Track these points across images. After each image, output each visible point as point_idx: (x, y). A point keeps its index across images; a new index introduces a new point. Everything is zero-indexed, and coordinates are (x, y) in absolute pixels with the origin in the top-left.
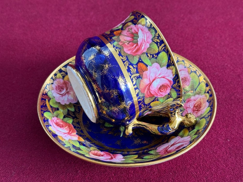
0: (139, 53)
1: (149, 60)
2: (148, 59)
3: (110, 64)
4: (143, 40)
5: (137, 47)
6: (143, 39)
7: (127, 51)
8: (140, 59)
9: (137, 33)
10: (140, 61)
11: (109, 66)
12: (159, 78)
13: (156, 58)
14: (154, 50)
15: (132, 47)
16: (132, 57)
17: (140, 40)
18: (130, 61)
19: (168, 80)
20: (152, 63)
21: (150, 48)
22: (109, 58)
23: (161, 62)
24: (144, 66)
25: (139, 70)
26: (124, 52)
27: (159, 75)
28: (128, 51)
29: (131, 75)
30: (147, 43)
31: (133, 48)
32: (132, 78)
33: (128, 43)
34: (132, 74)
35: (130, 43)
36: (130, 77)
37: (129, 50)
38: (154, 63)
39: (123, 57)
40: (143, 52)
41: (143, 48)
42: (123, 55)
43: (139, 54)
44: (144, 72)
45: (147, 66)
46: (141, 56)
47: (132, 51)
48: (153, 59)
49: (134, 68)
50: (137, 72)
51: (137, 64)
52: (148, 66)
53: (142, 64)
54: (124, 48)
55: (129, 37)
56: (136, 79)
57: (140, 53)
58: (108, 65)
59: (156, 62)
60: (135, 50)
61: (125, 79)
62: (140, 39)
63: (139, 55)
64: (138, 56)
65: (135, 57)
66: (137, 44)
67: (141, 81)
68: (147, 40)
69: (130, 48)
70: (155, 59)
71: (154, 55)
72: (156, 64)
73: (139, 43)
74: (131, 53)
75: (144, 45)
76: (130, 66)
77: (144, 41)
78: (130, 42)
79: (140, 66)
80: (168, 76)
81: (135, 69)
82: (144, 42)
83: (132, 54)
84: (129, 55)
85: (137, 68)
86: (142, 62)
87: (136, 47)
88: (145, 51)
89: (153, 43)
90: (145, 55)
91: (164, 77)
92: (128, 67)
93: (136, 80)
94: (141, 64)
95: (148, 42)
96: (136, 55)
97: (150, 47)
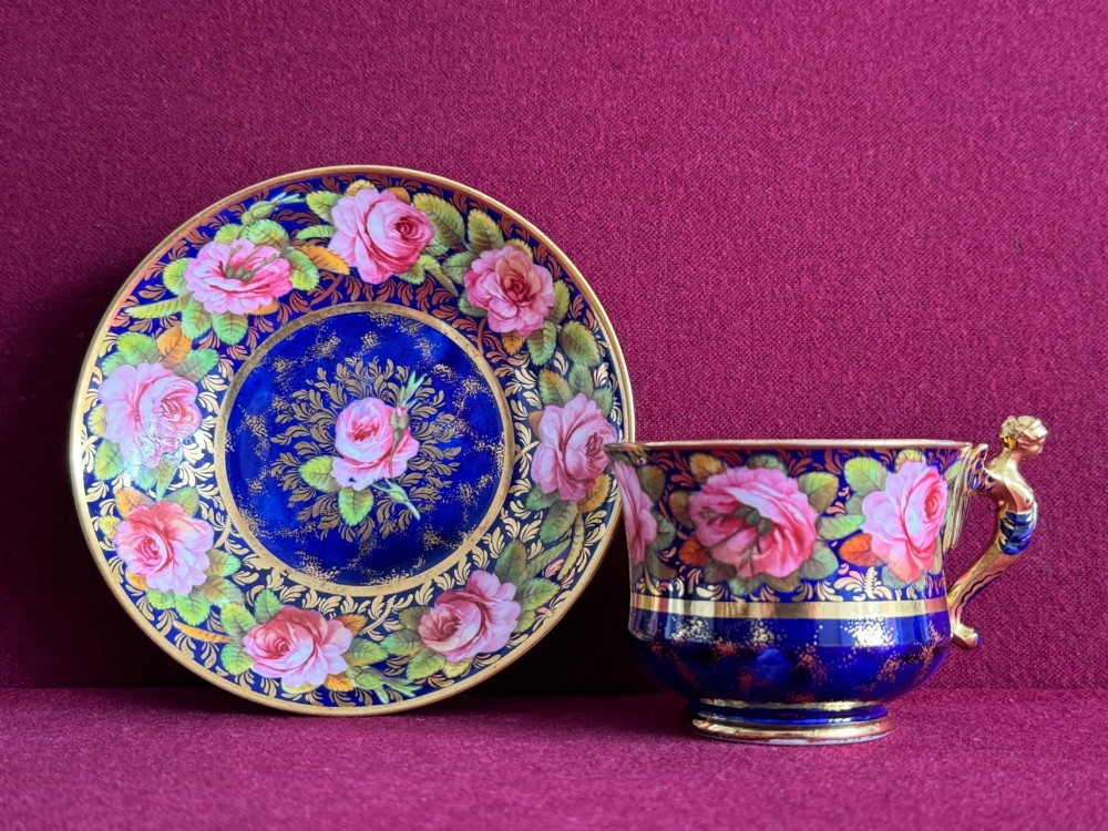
0: (810, 536)
1: (847, 518)
2: (841, 519)
3: (807, 645)
4: (775, 504)
5: (787, 532)
6: (771, 501)
7: (782, 568)
8: (829, 543)
9: (737, 505)
10: (836, 546)
11: (811, 654)
12: (905, 509)
13: (851, 493)
14: (826, 488)
15: (780, 546)
16: (811, 563)
17: (767, 511)
18: (820, 577)
19: (923, 480)
20: (860, 512)
21: (812, 496)
22: (782, 637)
23: (869, 485)
24: (856, 541)
25: (860, 563)
26: (783, 579)
27: (899, 503)
28: (786, 566)
29: (864, 597)
30: (792, 496)
31: (784, 547)
32: (874, 597)
33: (755, 550)
34: (863, 592)
35: (763, 545)
36: (867, 599)
37: (784, 561)
38: (861, 506)
39: (799, 591)
40: (813, 522)
41: (799, 516)
42: (791, 589)
43: (812, 538)
44: (870, 549)
45: (859, 532)
46: (822, 536)
47: (792, 552)
48: (850, 505)
49: (847, 575)
50: (863, 571)
51: (841, 561)
52: (861, 527)
53: (847, 543)
54: (768, 571)
55: (734, 534)
56: (879, 583)
57: (810, 532)
58: (806, 653)
59: (863, 498)
60: (794, 545)
61: (870, 620)
62: (764, 509)
63: (817, 540)
64: (818, 545)
65: (817, 557)
66: (777, 525)
67: (890, 570)
68: (781, 492)
69: (778, 556)
70: (854, 498)
71: (841, 494)
72: (867, 504)
73: (777, 519)
74: (796, 560)
75: (791, 508)
76: (839, 584)
77: (780, 500)
78: (756, 543)
79: (850, 553)
80: (915, 476)
81: (852, 573)
82: (785, 504)
83: (800, 560)
84: (800, 569)
85: (853, 568)
86: (841, 542)
87: (784, 536)
88: (813, 515)
89: (801, 478)
90: (825, 521)
91: (911, 492)
92: (838, 593)
93: (882, 585)
94: (845, 550)
95: (790, 493)
96: (811, 548)
97: (809, 496)
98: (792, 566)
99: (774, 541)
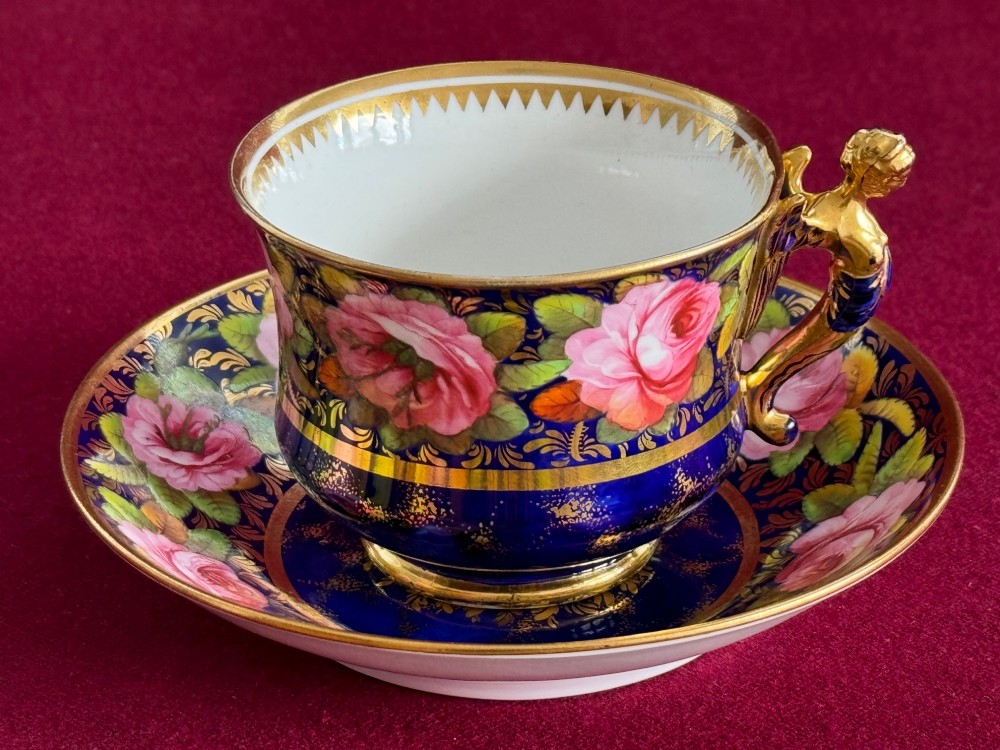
0: (487, 388)
1: (540, 365)
2: (534, 367)
3: (481, 525)
4: (434, 343)
5: (454, 380)
6: (430, 339)
7: (449, 423)
8: (515, 397)
9: (388, 338)
10: (525, 400)
11: (488, 536)
12: (636, 341)
13: (547, 334)
14: (509, 330)
15: (446, 397)
16: (490, 420)
17: (424, 350)
18: (503, 438)
19: (665, 300)
20: (562, 356)
21: (489, 339)
22: (447, 512)
23: (573, 323)
24: (556, 393)
25: (563, 418)
26: (451, 437)
27: (625, 335)
28: (455, 422)
29: (567, 460)
30: (459, 337)
31: (451, 398)
32: (581, 459)
33: (412, 397)
34: (566, 455)
35: (422, 392)
36: (573, 463)
37: (451, 415)
38: (563, 349)
39: (470, 454)
40: (491, 372)
41: (470, 361)
42: (462, 452)
43: (491, 390)
44: (578, 400)
45: (561, 380)
46: (503, 388)
47: (463, 406)
48: (544, 349)
49: (543, 435)
50: (567, 429)
51: (533, 418)
52: (564, 374)
53: (542, 395)
54: (430, 425)
55: (385, 372)
56: (592, 440)
57: (488, 383)
58: (479, 534)
59: (565, 339)
60: (465, 397)
61: (575, 490)
62: (421, 348)
63: (499, 392)
64: (499, 399)
65: (498, 413)
66: (440, 371)
67: (611, 422)
68: (444, 332)
69: (443, 408)
70: (551, 341)
71: (530, 337)
72: (573, 345)
73: (440, 363)
74: (469, 416)
75: (459, 352)
76: (528, 448)
77: (444, 341)
78: (413, 388)
79: (545, 407)
80: (651, 298)
81: (548, 433)
82: (449, 345)
83: (475, 415)
84: (474, 427)
85: (550, 425)
86: (533, 394)
87: (450, 384)
88: (491, 362)
89: (471, 318)
90: (509, 370)
91: (645, 318)
92: (528, 457)
93: (596, 442)
94: (540, 404)
95: (457, 333)
96: (490, 402)
97: (484, 339)
98: (462, 423)
99: (437, 389)
